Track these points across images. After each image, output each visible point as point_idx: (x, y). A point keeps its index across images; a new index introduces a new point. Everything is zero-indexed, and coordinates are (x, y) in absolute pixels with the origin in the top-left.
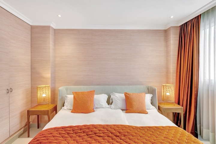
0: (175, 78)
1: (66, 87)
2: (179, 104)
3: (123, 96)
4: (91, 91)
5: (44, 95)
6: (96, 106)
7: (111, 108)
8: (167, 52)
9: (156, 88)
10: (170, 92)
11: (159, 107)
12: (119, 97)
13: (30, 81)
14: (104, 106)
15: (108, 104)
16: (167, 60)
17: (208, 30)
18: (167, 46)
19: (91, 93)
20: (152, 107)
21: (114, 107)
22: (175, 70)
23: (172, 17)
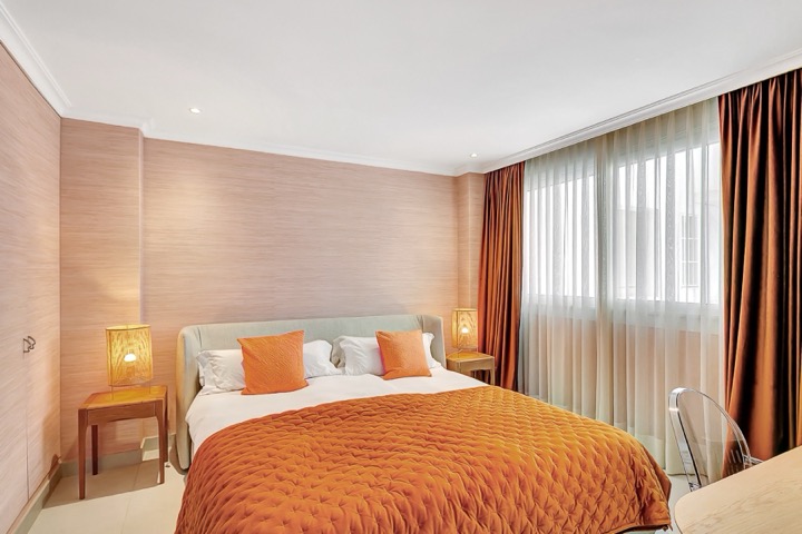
0: (477, 293)
1: (195, 327)
2: (484, 351)
3: (374, 341)
4: (294, 333)
5: (130, 358)
6: (308, 372)
7: (344, 372)
8: (460, 232)
9: (441, 318)
10: (469, 327)
11: (447, 361)
12: (362, 346)
13: (58, 313)
14: (327, 371)
15: (336, 366)
16: (459, 251)
17: (536, 192)
18: (459, 216)
19: (296, 338)
20: (435, 363)
21: (352, 371)
22: (477, 275)
23: (474, 155)
